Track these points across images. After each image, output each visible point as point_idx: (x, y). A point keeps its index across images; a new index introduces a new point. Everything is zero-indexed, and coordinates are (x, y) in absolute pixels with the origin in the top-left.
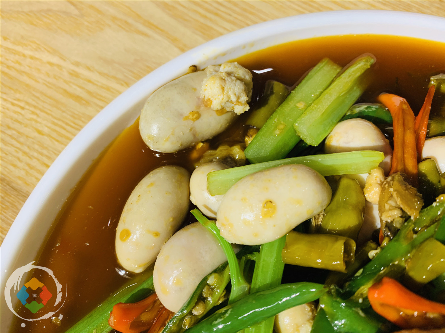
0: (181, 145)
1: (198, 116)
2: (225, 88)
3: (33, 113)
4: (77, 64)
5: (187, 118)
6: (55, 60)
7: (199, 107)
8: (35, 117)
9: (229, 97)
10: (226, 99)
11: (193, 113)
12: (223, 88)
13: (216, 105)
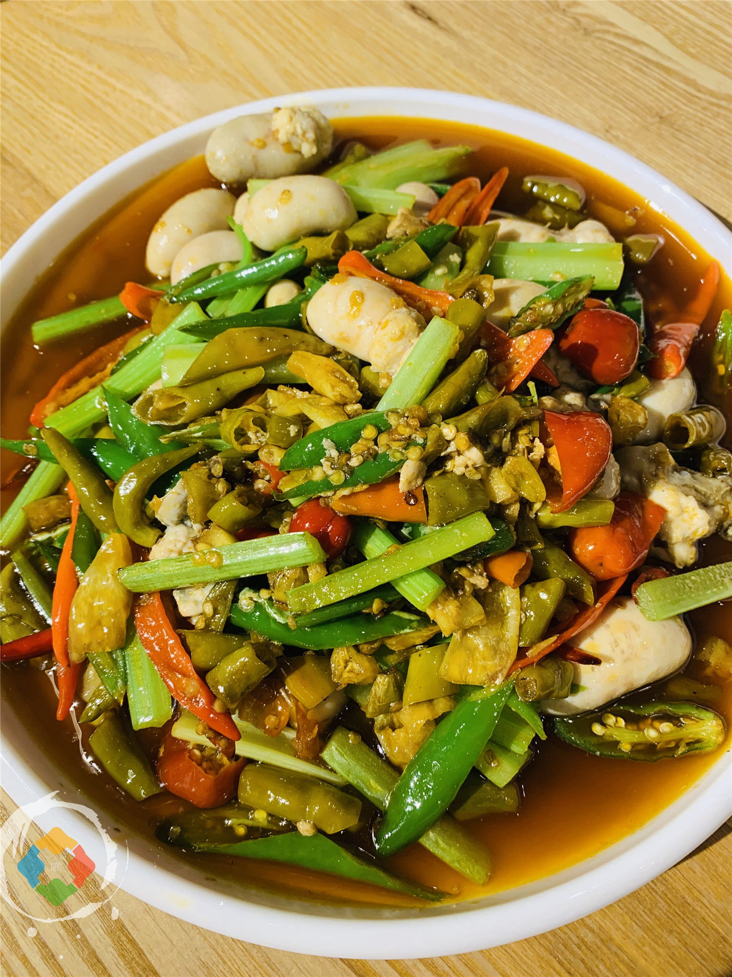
0: (241, 172)
1: (264, 145)
2: (294, 119)
3: (106, 144)
4: (168, 108)
5: (252, 144)
6: (147, 99)
7: (267, 136)
8: (106, 148)
9: (295, 128)
10: (292, 130)
11: (259, 140)
12: (291, 119)
13: (282, 137)
